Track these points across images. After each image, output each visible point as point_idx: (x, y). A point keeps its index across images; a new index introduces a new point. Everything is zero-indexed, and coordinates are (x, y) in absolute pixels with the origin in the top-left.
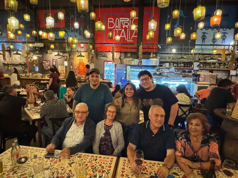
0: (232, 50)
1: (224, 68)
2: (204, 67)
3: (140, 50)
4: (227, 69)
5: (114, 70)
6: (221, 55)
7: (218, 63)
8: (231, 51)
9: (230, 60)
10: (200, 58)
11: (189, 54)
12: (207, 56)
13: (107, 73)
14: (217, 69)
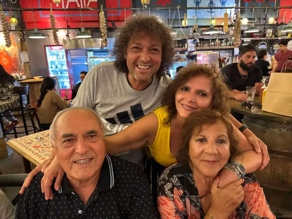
0: (234, 19)
1: (226, 45)
2: (202, 46)
3: (101, 20)
4: (230, 46)
5: (66, 60)
6: (222, 26)
7: (219, 39)
8: (234, 21)
9: (233, 33)
10: (195, 28)
11: (180, 27)
12: (204, 29)
13: (54, 66)
14: (218, 48)
